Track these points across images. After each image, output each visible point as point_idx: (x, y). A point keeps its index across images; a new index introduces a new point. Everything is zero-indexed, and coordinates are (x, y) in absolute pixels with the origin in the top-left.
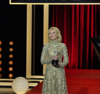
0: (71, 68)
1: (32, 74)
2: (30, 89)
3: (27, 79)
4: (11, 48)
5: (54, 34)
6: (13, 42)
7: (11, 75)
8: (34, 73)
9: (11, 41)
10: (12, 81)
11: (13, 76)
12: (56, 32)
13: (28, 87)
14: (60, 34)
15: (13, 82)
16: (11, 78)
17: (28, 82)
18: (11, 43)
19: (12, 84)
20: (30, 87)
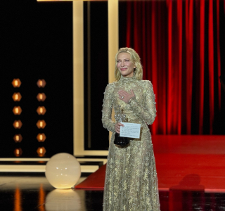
0: (167, 133)
1: (86, 148)
2: (84, 179)
3: (77, 157)
4: (41, 93)
5: (127, 64)
6: (44, 81)
7: (41, 151)
8: (89, 146)
9: (41, 79)
10: (45, 163)
11: (45, 152)
12: (131, 58)
13: (80, 175)
14: (140, 64)
15: (48, 164)
16: (41, 156)
17: (79, 164)
18: (41, 83)
19: (46, 169)
20: (83, 175)
